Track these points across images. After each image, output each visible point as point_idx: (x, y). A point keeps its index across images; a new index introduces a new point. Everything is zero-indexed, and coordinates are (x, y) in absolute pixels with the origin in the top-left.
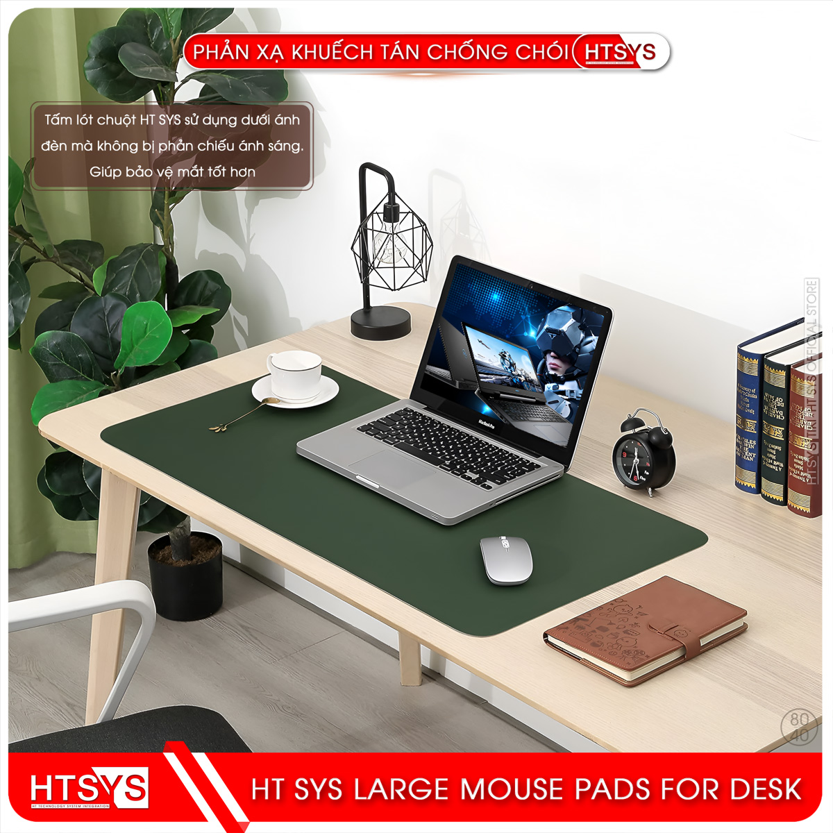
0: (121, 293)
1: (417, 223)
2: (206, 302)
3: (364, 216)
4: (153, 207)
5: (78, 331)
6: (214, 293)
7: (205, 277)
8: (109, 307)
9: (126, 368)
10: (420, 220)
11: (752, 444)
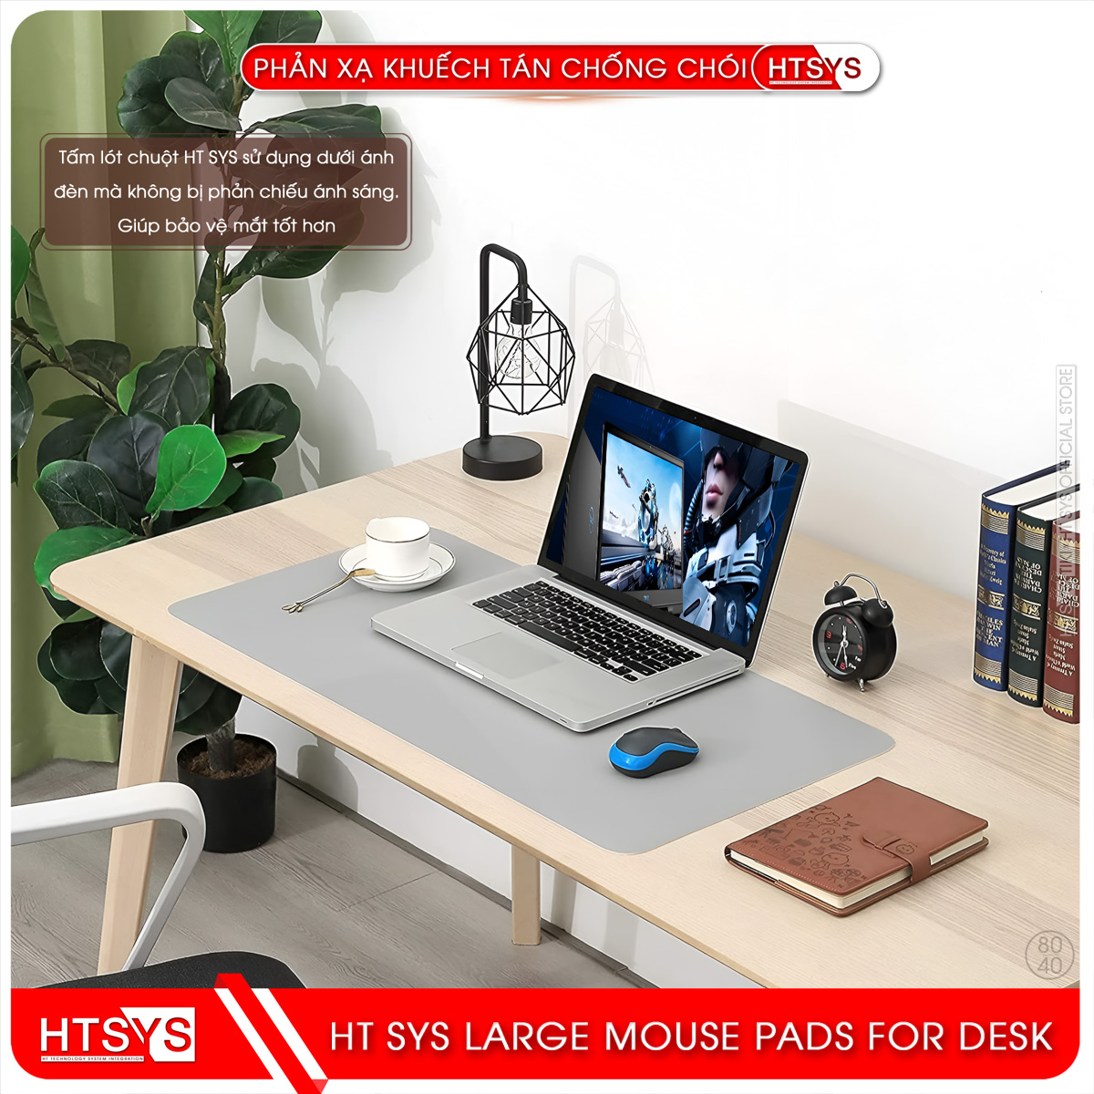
0: (155, 411)
1: (554, 327)
2: (266, 426)
3: (485, 315)
4: (199, 298)
5: (97, 461)
6: (277, 415)
7: (266, 392)
8: (139, 431)
9: (162, 513)
10: (559, 322)
11: (997, 624)
